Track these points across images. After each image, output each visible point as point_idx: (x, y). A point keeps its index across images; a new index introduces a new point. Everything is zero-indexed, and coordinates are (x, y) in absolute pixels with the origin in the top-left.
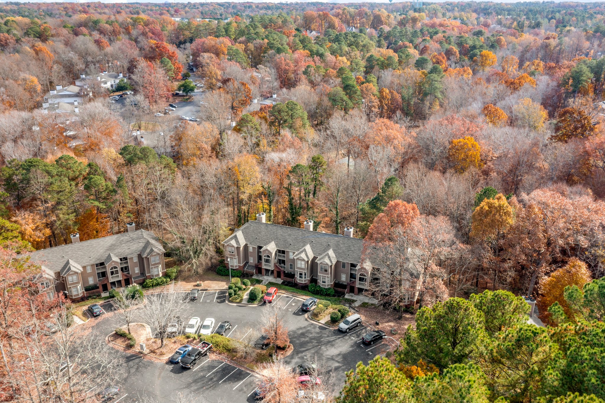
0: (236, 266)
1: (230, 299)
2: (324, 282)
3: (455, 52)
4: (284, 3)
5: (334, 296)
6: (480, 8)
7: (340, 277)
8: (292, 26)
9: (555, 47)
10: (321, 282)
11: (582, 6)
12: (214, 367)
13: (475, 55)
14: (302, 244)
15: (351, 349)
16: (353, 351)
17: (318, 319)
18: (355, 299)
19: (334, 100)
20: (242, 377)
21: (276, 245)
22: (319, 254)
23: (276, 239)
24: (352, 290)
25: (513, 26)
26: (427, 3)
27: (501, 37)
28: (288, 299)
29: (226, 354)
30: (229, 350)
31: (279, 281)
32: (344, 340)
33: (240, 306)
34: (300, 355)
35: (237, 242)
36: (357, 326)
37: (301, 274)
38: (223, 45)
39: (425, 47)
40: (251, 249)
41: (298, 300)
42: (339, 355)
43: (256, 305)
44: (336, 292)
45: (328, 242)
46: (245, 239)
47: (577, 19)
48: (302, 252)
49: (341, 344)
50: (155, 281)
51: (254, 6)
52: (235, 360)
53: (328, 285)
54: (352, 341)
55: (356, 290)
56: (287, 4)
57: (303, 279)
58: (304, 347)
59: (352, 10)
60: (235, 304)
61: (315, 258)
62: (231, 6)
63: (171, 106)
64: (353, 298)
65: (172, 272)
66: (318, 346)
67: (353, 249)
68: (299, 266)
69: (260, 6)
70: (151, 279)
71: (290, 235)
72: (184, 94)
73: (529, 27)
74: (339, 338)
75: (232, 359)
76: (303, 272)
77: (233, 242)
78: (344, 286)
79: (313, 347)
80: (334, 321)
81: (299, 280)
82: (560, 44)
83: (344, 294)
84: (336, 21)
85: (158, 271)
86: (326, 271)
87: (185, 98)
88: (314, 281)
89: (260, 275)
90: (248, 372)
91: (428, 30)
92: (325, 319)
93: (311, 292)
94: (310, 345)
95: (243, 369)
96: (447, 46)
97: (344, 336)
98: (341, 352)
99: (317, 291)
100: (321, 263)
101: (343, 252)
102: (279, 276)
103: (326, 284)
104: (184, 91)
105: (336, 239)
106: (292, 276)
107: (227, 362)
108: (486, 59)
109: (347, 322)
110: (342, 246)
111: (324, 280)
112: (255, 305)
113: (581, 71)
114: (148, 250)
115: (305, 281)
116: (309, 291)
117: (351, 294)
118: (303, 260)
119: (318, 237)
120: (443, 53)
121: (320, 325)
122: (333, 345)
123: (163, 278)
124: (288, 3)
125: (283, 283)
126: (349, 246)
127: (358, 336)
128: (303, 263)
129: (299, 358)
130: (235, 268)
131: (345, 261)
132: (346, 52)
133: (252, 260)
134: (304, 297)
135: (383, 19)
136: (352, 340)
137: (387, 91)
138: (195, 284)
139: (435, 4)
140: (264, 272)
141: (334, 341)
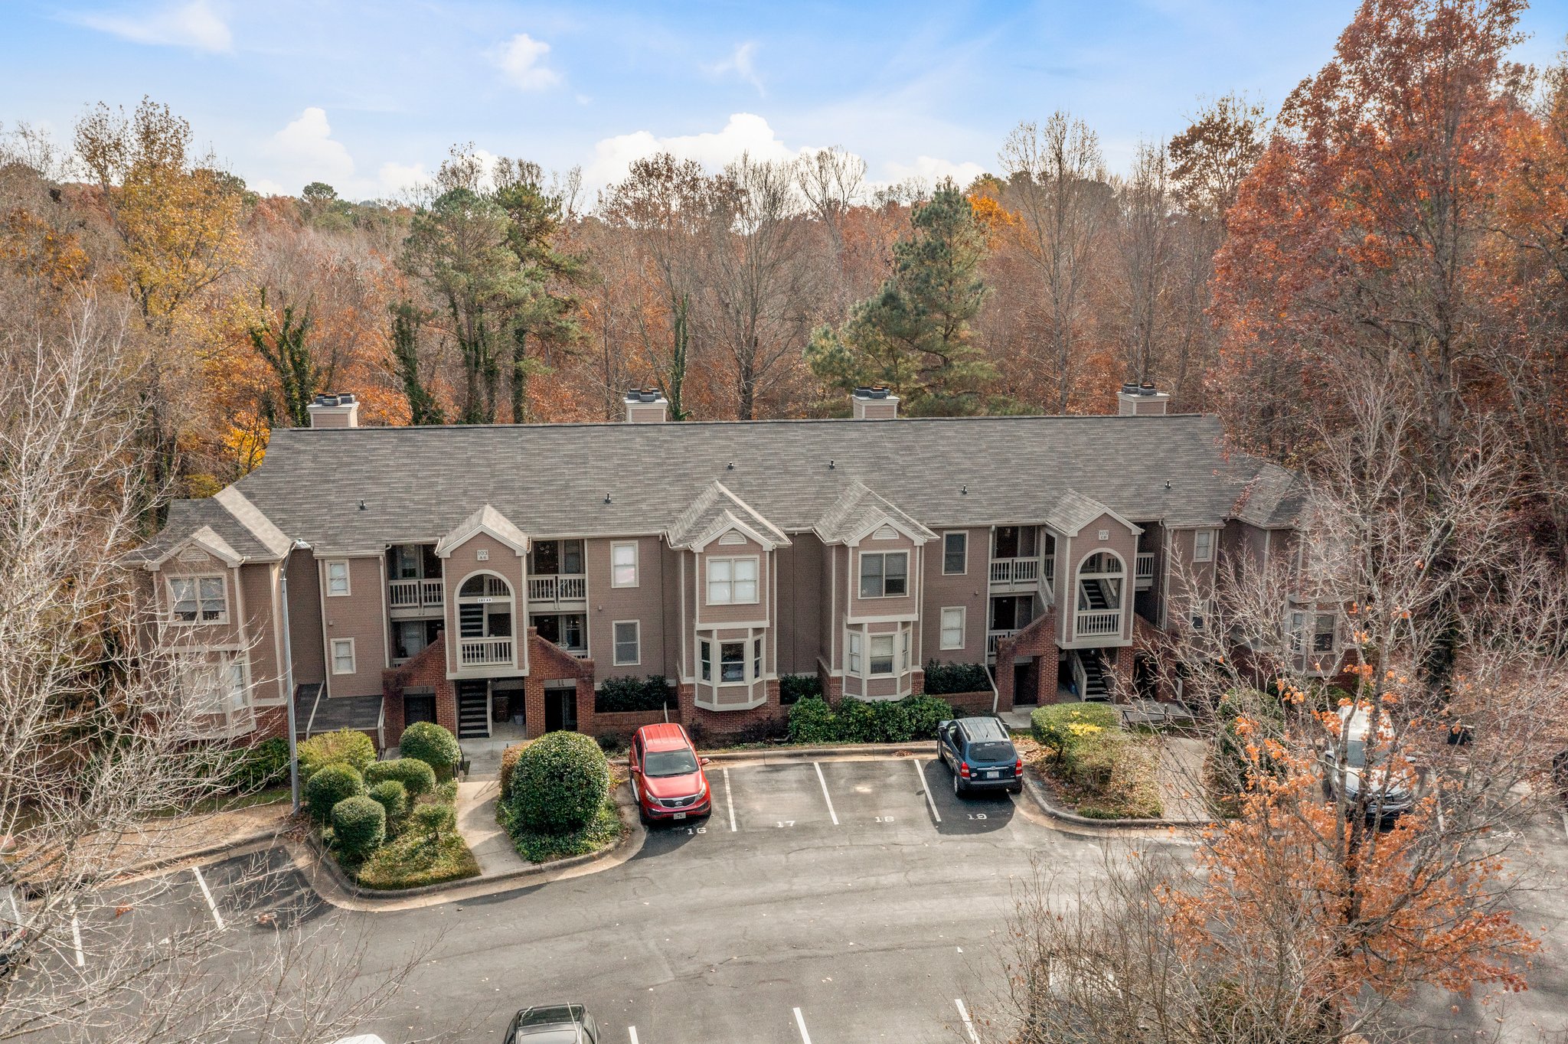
10: (866, 675)
14: (677, 490)
23: (499, 493)
103: (898, 672)
111: (881, 652)
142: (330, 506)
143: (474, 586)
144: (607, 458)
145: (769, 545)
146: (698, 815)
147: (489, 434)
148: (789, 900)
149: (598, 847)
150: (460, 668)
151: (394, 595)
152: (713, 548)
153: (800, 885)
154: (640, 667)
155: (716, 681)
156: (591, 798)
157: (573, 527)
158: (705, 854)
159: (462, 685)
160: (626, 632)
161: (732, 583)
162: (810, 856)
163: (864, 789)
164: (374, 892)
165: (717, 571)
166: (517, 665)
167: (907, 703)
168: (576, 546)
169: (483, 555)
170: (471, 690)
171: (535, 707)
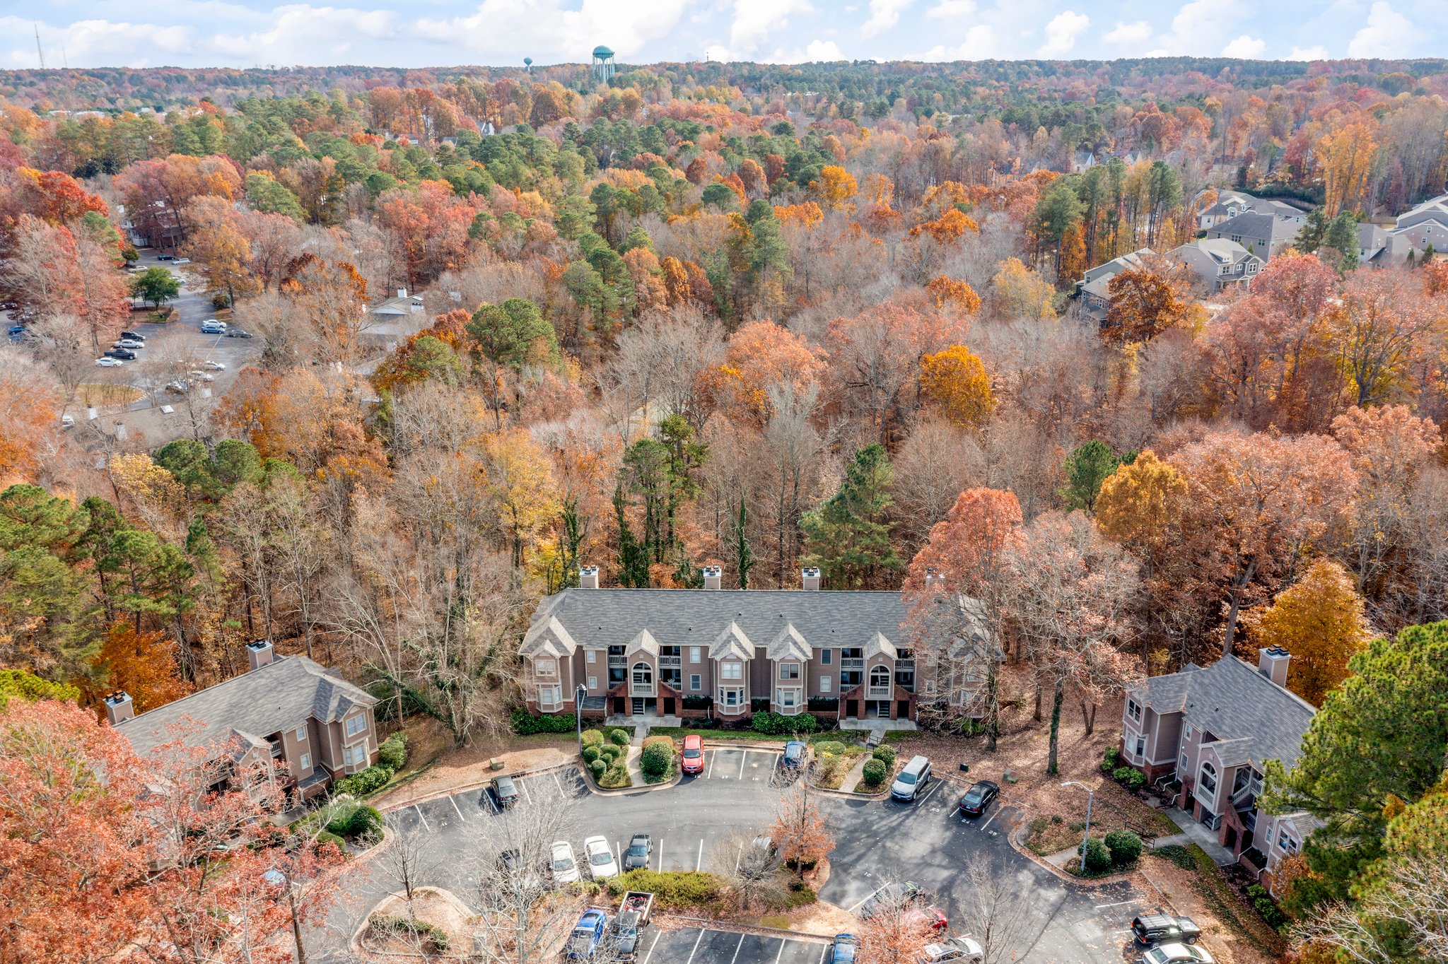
0: (558, 705)
1: (600, 783)
2: (791, 703)
3: (758, 173)
4: (264, 68)
5: (817, 730)
6: (742, 76)
7: (819, 686)
8: (356, 123)
9: (953, 154)
10: (783, 706)
11: (934, 69)
12: (688, 947)
13: (810, 176)
14: (717, 625)
15: (948, 834)
16: (955, 838)
17: (832, 785)
18: (864, 728)
19: (579, 292)
20: (768, 950)
21: (655, 636)
22: (765, 640)
23: (650, 623)
24: (852, 710)
25: (831, 114)
26: (624, 66)
27: (832, 136)
28: (734, 756)
29: (696, 909)
30: (697, 899)
31: (675, 721)
32: (919, 820)
33: (634, 795)
34: (853, 872)
35: (559, 645)
36: (927, 783)
37: (731, 695)
38: (219, 175)
39: (695, 162)
40: (591, 658)
41: (759, 754)
42: (933, 851)
43: (670, 786)
44: (819, 720)
45: (776, 611)
46: (572, 634)
47: (943, 95)
48: (728, 642)
49: (921, 829)
50: (362, 781)
51: (192, 79)
52: (725, 917)
53: (799, 708)
54: (939, 817)
55: (862, 707)
56: (275, 72)
57: (738, 704)
58: (848, 854)
59: (480, 82)
60: (620, 793)
61: (761, 652)
62: (126, 77)
63: (126, 335)
64: (859, 727)
65: (397, 750)
66: (876, 843)
67: (838, 616)
68: (726, 675)
69: (207, 76)
70: (348, 777)
71: (681, 608)
72: (150, 304)
73: (865, 114)
74: (907, 816)
75: (716, 917)
76: (737, 688)
77: (549, 647)
78: (832, 705)
79: (869, 849)
80: (872, 781)
81: (724, 709)
82: (961, 146)
83: (834, 723)
84: (455, 111)
85: (364, 754)
86: (794, 675)
87: (155, 313)
88: (761, 705)
89: (620, 716)
90: (773, 936)
91: (673, 126)
92: (850, 781)
93: (764, 732)
94: (858, 847)
95: (756, 933)
96: (737, 160)
97: (914, 810)
98: (932, 845)
99: (779, 725)
100: (782, 660)
101: (820, 626)
102: (669, 708)
103: (796, 705)
104: (147, 297)
105: (794, 599)
106: (707, 703)
107: (708, 927)
108: (836, 184)
109: (905, 778)
110: (810, 613)
111: (789, 698)
112: (667, 785)
113: (1064, 199)
114: (334, 704)
115: (741, 708)
116: (757, 731)
117: (849, 719)
118: (739, 659)
119: (750, 603)
120: (735, 174)
121: (846, 797)
122: (906, 835)
123: (376, 769)
124: (278, 68)
125: (685, 724)
126: (829, 611)
127: (943, 803)
128: (737, 667)
129: (855, 878)
130: (555, 711)
131: (829, 647)
132: (528, 179)
133: (595, 684)
134: (767, 745)
135: (557, 103)
136: (936, 814)
137: (678, 264)
138: (486, 764)
139: (640, 67)
140: (629, 705)
141: (900, 824)
142: (589, 627)
143: (639, 666)
144: (692, 607)
145: (745, 658)
146: (699, 771)
147: (648, 593)
148: (714, 806)
149: (666, 780)
150: (633, 693)
151: (611, 660)
152: (724, 659)
153: (720, 801)
154: (700, 692)
155: (725, 704)
156: (665, 766)
157: (676, 641)
158: (697, 786)
159: (634, 699)
160: (696, 678)
161: (732, 671)
162: (727, 791)
163: (755, 765)
164: (602, 789)
165: (726, 667)
166: (653, 692)
167: (797, 718)
168: (677, 649)
169: (641, 656)
170: (637, 701)
171: (660, 705)
